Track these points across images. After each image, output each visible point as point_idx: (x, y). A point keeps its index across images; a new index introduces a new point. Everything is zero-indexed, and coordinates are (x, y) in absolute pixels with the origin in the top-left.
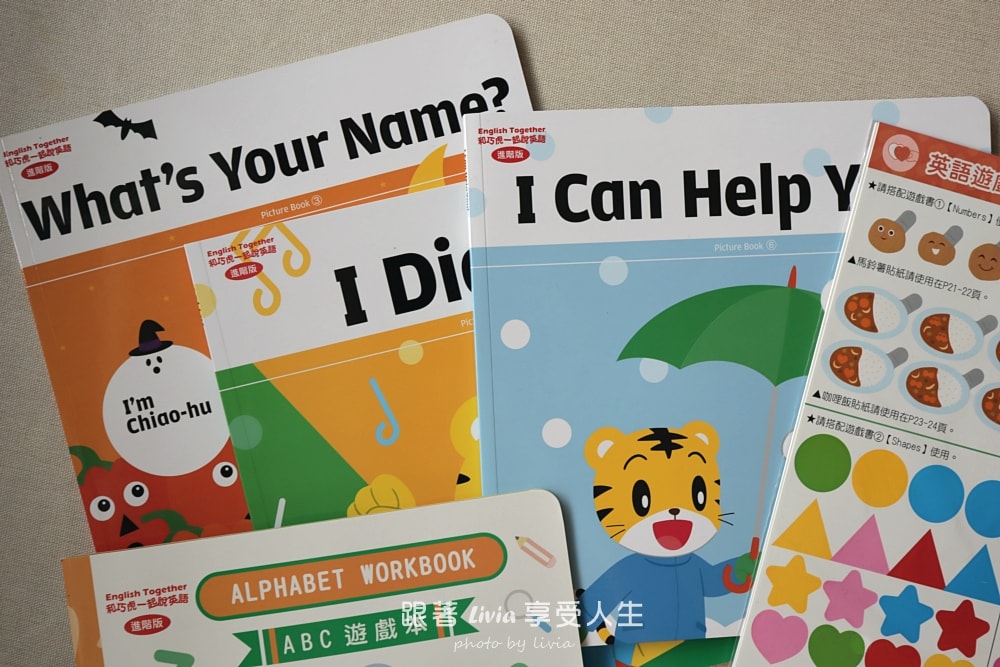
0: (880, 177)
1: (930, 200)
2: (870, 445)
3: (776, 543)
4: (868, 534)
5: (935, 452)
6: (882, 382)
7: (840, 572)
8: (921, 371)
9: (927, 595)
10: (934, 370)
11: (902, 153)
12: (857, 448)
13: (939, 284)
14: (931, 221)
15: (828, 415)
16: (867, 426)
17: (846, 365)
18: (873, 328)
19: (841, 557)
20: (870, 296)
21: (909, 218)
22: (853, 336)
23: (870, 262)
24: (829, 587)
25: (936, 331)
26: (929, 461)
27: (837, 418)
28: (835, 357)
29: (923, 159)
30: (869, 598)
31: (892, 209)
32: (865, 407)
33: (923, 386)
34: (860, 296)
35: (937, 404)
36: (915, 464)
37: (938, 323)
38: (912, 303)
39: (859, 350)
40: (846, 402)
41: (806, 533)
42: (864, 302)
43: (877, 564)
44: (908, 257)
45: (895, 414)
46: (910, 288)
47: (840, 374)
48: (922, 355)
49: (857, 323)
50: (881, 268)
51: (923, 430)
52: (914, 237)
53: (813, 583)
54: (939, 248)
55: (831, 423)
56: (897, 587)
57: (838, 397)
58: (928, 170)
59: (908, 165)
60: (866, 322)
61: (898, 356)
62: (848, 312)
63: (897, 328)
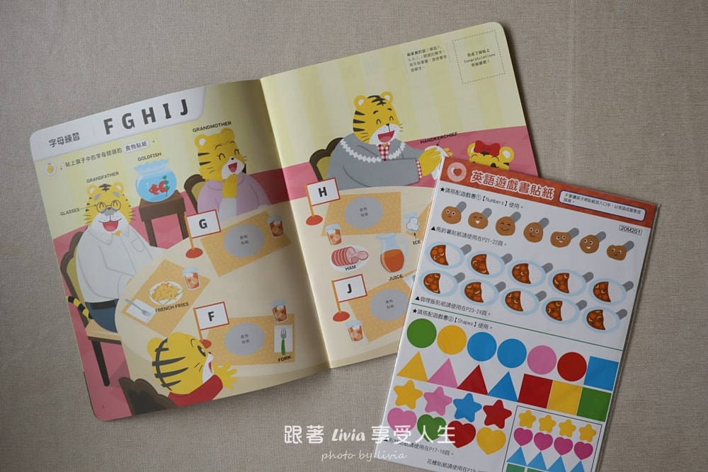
0: (446, 185)
1: (474, 195)
2: (447, 323)
3: (398, 375)
4: (447, 368)
5: (481, 325)
6: (451, 290)
7: (433, 388)
8: (472, 284)
9: (478, 398)
10: (480, 284)
11: (457, 172)
12: (439, 325)
13: (480, 239)
14: (474, 206)
15: (424, 309)
16: (444, 314)
17: (432, 283)
18: (446, 263)
19: (433, 380)
20: (444, 247)
21: (462, 206)
22: (435, 268)
23: (443, 229)
24: (427, 395)
25: (479, 263)
26: (478, 330)
27: (429, 310)
28: (426, 279)
29: (469, 174)
30: (447, 400)
31: (454, 201)
32: (443, 304)
33: (473, 292)
34: (439, 247)
35: (482, 301)
36: (470, 332)
37: (481, 260)
38: (466, 249)
39: (439, 275)
40: (433, 302)
41: (414, 368)
42: (441, 250)
43: (452, 383)
44: (463, 225)
45: (459, 307)
46: (465, 241)
47: (429, 287)
48: (472, 276)
49: (437, 261)
50: (449, 232)
51: (474, 314)
52: (465, 215)
53: (418, 394)
54: (479, 220)
55: (425, 313)
56: (462, 394)
57: (429, 300)
58: (472, 180)
59: (461, 178)
60: (442, 260)
61: (460, 277)
62: (432, 256)
63: (458, 263)
